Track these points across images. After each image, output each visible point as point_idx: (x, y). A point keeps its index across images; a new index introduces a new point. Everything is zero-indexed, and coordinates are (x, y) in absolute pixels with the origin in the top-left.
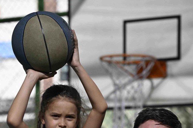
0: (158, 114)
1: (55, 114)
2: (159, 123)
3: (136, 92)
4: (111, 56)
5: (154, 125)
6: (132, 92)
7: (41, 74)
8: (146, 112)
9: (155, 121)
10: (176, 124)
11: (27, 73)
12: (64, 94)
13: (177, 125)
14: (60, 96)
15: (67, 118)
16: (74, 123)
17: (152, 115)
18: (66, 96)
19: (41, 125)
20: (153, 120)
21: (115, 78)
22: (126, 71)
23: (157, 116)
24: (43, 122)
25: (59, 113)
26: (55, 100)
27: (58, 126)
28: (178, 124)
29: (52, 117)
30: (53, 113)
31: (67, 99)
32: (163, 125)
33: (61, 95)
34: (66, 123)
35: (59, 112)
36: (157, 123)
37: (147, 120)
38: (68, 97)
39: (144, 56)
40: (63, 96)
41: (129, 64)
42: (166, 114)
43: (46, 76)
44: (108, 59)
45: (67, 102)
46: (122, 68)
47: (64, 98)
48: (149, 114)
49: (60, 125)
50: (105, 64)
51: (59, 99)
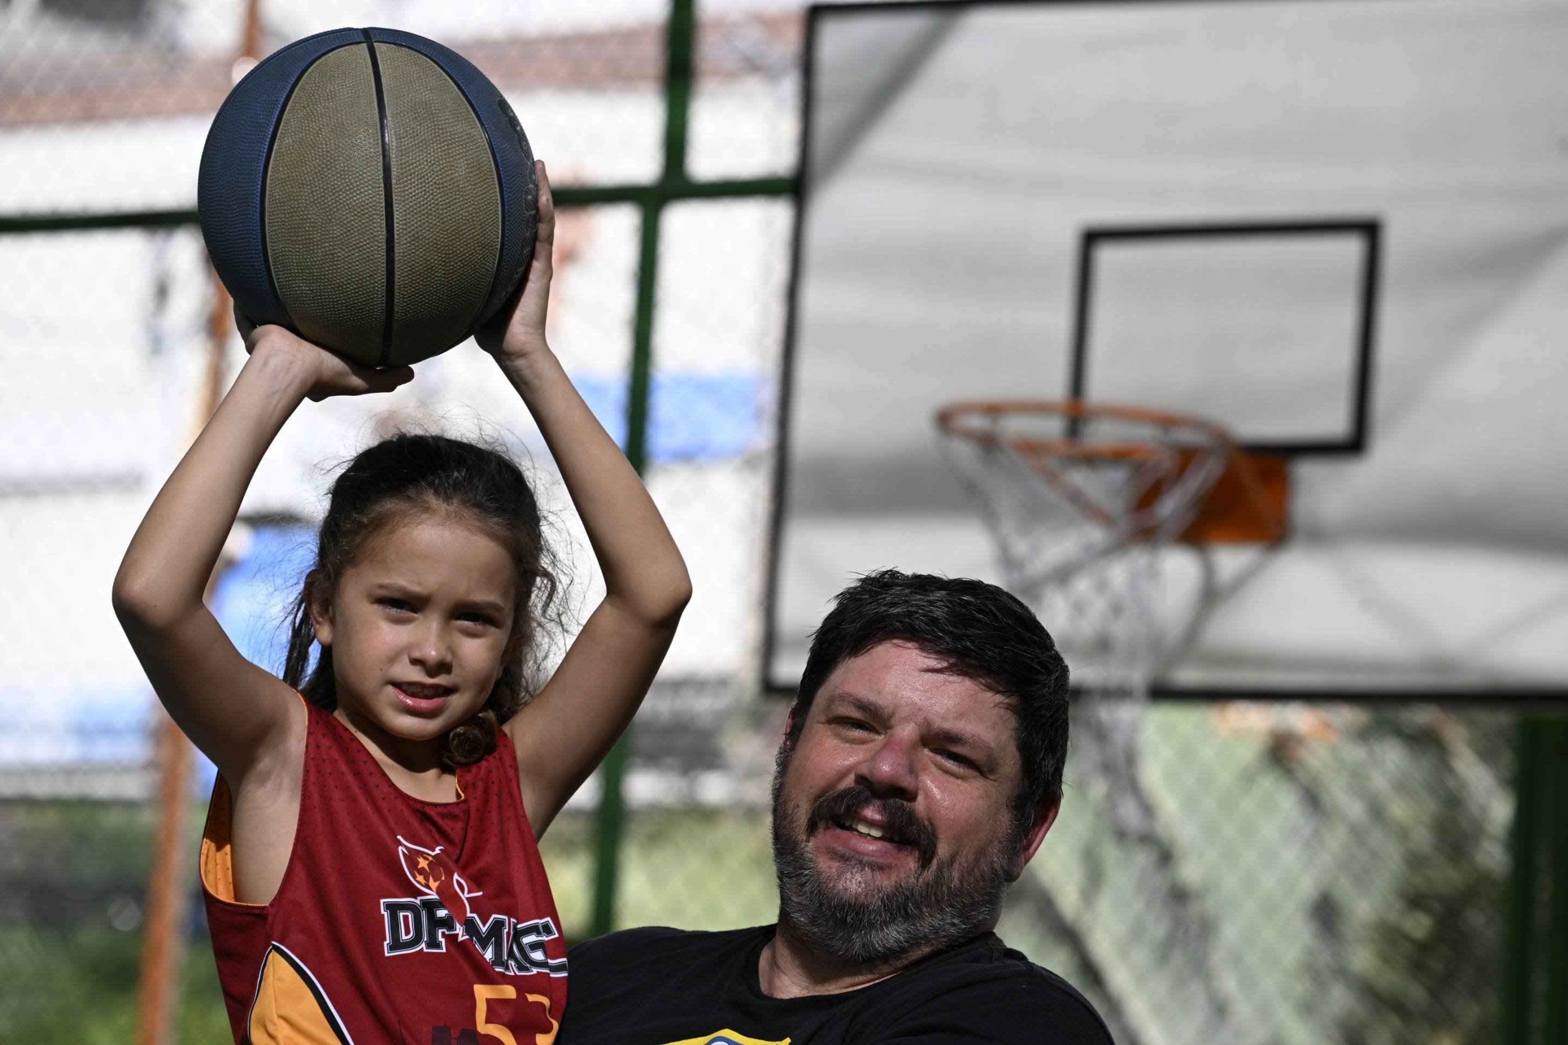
0: (939, 613)
1: (395, 595)
2: (945, 664)
3: (1116, 609)
4: (994, 410)
5: (916, 674)
6: (1099, 605)
7: (331, 363)
8: (877, 594)
9: (922, 649)
10: (1039, 672)
11: (250, 349)
12: (456, 486)
13: (1042, 677)
14: (432, 499)
15: (458, 618)
16: (493, 648)
17: (910, 614)
18: (463, 502)
19: (311, 649)
20: (910, 645)
21: (1008, 527)
22: (1076, 498)
23: (934, 621)
24: (325, 633)
25: (416, 589)
26: (404, 515)
27: (407, 661)
28: (1050, 673)
29: (375, 607)
30: (381, 586)
31: (468, 514)
32: (963, 673)
33: (437, 493)
34: (451, 650)
35: (420, 584)
36: (932, 662)
37: (880, 641)
38: (477, 505)
39: (1167, 421)
40: (447, 499)
41: (1091, 460)
42: (985, 613)
43: (356, 381)
44: (976, 422)
45: (467, 534)
46: (1052, 478)
47: (451, 508)
48: (893, 605)
49: (417, 654)
50: (963, 452)
51: (427, 509)
